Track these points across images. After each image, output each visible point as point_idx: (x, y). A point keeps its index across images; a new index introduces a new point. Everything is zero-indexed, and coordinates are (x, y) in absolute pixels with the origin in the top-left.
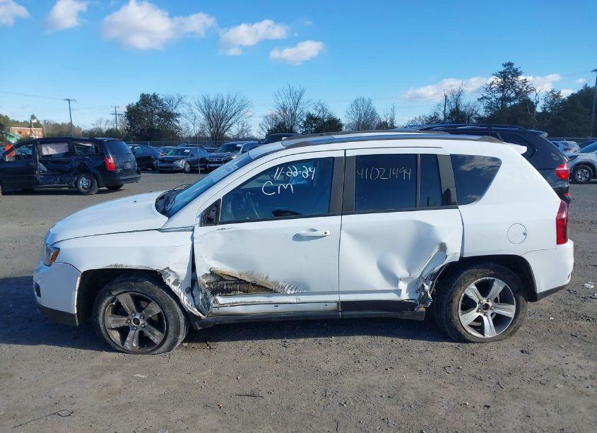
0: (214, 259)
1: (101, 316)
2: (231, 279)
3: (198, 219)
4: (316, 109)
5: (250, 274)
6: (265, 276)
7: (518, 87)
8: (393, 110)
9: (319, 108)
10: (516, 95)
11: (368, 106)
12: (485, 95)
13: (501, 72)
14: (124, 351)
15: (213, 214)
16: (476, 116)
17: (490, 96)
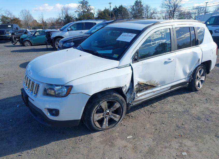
0: (139, 77)
1: (92, 116)
2: (144, 85)
3: (131, 60)
4: (6, 13)
5: (150, 82)
6: (154, 81)
7: (88, 8)
8: (42, 15)
9: (7, 13)
10: (87, 10)
11: (28, 13)
12: (77, 10)
13: (81, 2)
14: (103, 130)
15: (136, 57)
16: (75, 18)
17: (79, 10)
